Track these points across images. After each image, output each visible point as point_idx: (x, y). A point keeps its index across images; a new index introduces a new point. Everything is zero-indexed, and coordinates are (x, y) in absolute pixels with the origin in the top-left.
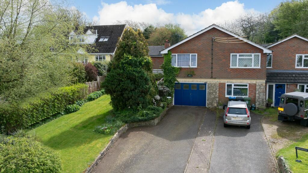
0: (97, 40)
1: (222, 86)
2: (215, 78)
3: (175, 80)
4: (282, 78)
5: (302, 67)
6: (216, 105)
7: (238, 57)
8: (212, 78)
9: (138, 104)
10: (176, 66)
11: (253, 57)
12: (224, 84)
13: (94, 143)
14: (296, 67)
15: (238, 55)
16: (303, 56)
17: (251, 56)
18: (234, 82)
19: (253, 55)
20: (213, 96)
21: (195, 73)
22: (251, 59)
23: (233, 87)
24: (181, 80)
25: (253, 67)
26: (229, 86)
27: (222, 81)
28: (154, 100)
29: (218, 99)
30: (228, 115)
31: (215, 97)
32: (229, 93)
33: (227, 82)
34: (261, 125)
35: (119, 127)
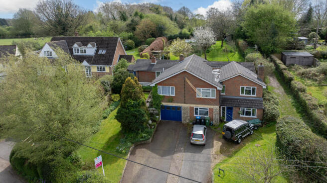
0: (97, 51)
1: (191, 108)
2: (187, 103)
3: (161, 104)
4: (231, 103)
5: (244, 95)
6: (188, 121)
7: (201, 91)
8: (185, 103)
9: (139, 130)
10: (161, 94)
11: (211, 91)
12: (193, 107)
13: (118, 161)
14: (241, 95)
15: (201, 89)
16: (245, 87)
17: (210, 90)
18: (199, 106)
19: (211, 89)
20: (186, 116)
21: (174, 99)
22: (210, 92)
23: (199, 109)
24: (164, 104)
25: (211, 98)
26: (196, 109)
27: (192, 106)
28: (148, 125)
29: (189, 118)
30: (193, 138)
31: (187, 116)
32: (196, 113)
33: (195, 106)
34: (213, 141)
35: (129, 147)
